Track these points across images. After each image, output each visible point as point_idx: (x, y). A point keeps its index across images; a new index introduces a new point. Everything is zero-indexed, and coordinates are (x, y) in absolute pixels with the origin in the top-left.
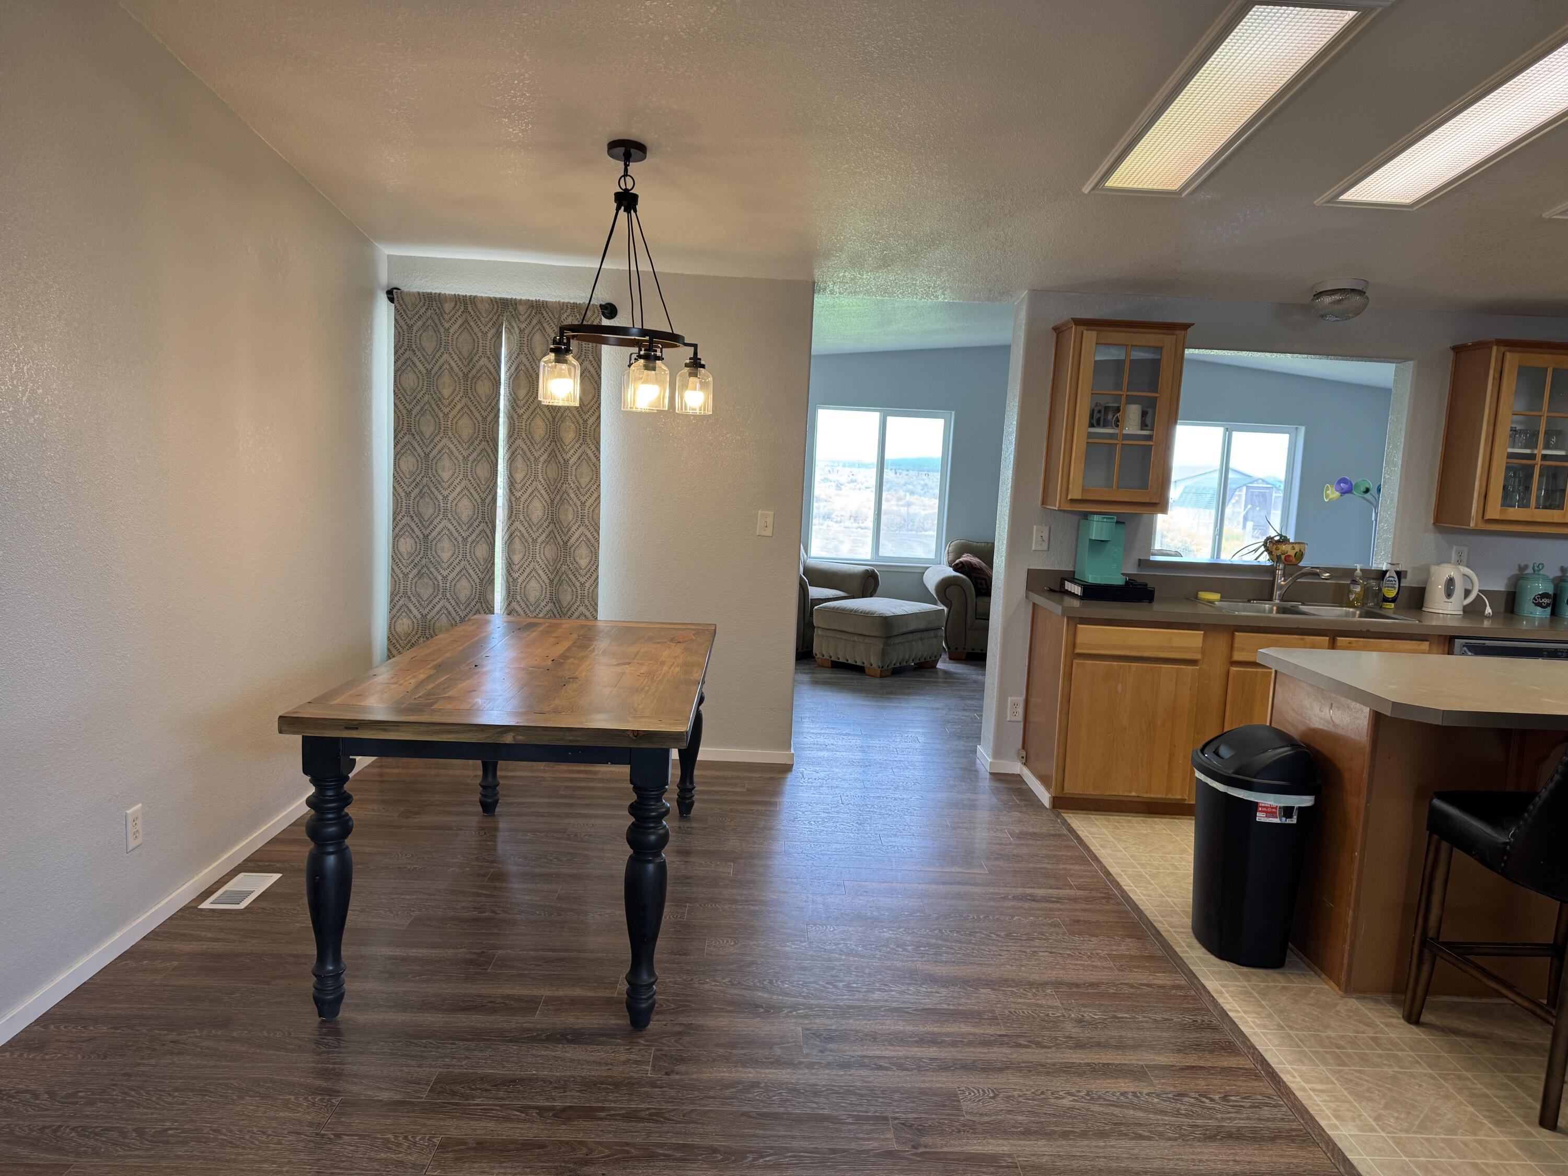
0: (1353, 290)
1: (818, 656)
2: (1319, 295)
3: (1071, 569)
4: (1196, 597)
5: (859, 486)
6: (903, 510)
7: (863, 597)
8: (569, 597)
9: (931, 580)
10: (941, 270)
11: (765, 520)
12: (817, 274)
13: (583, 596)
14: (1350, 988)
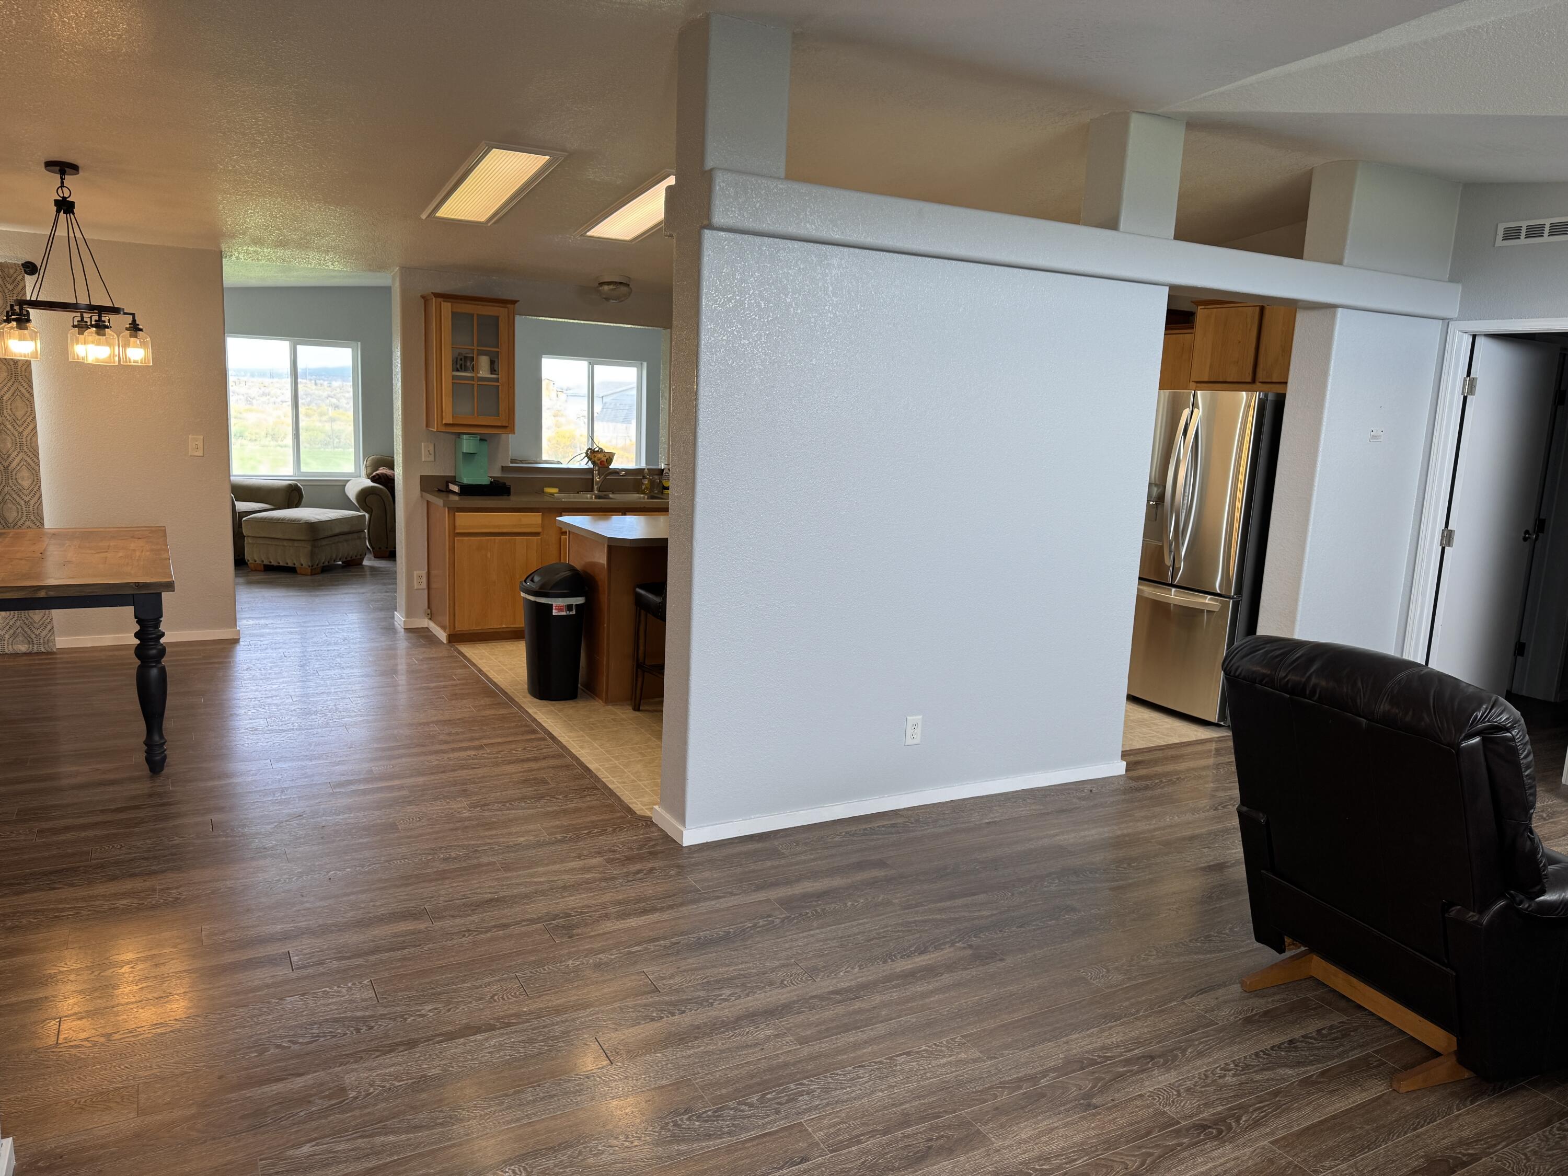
0: (621, 283)
1: (251, 561)
2: (601, 284)
3: (453, 474)
4: (543, 492)
5: (272, 400)
6: (327, 427)
7: (289, 508)
8: (15, 514)
9: (352, 491)
10: (328, 251)
11: (196, 444)
12: (224, 247)
13: (28, 513)
14: (608, 701)
